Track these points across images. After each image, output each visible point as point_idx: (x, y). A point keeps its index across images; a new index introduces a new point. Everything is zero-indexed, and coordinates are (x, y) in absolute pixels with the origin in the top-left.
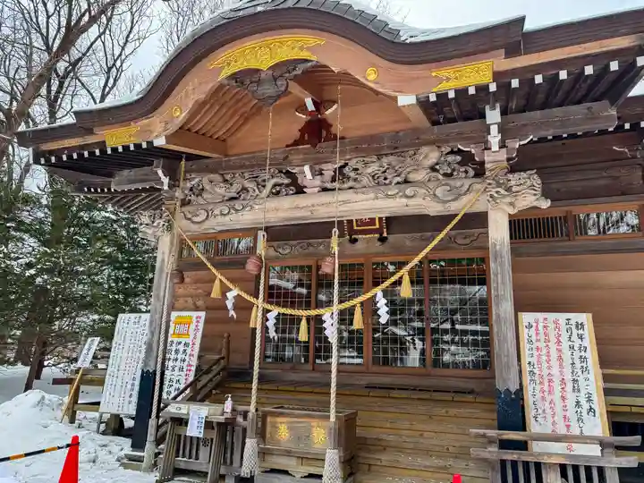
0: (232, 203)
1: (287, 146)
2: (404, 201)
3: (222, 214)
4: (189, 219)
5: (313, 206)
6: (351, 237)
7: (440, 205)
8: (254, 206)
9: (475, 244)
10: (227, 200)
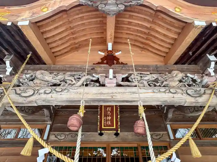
0: (54, 87)
1: (94, 64)
2: (171, 94)
3: (45, 93)
4: (19, 94)
5: (112, 93)
6: (101, 132)
7: (193, 98)
8: (71, 90)
9: (161, 139)
10: (51, 86)
